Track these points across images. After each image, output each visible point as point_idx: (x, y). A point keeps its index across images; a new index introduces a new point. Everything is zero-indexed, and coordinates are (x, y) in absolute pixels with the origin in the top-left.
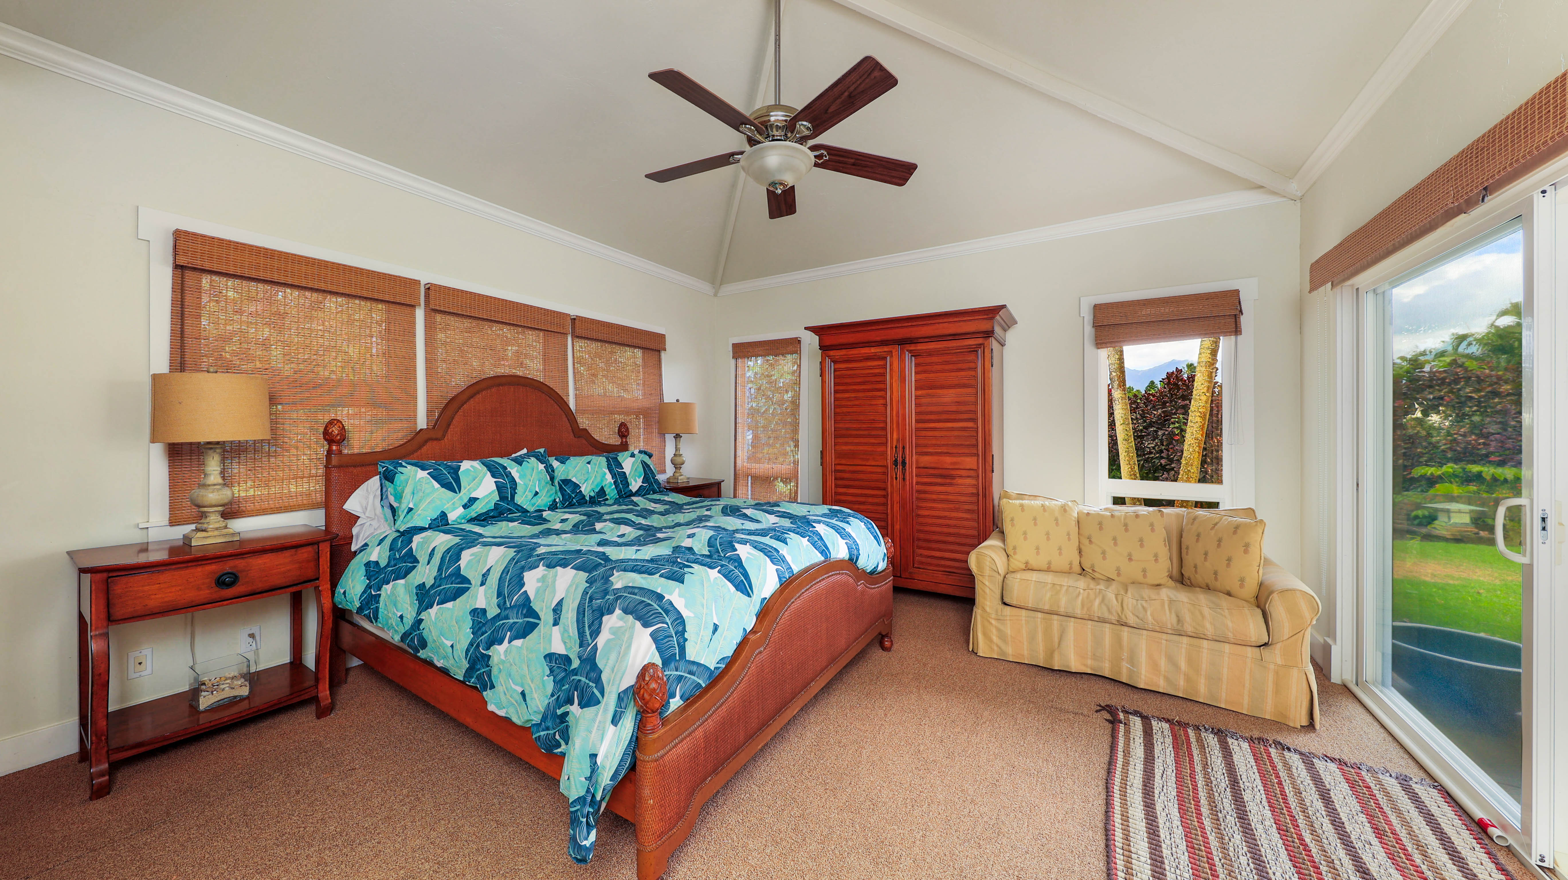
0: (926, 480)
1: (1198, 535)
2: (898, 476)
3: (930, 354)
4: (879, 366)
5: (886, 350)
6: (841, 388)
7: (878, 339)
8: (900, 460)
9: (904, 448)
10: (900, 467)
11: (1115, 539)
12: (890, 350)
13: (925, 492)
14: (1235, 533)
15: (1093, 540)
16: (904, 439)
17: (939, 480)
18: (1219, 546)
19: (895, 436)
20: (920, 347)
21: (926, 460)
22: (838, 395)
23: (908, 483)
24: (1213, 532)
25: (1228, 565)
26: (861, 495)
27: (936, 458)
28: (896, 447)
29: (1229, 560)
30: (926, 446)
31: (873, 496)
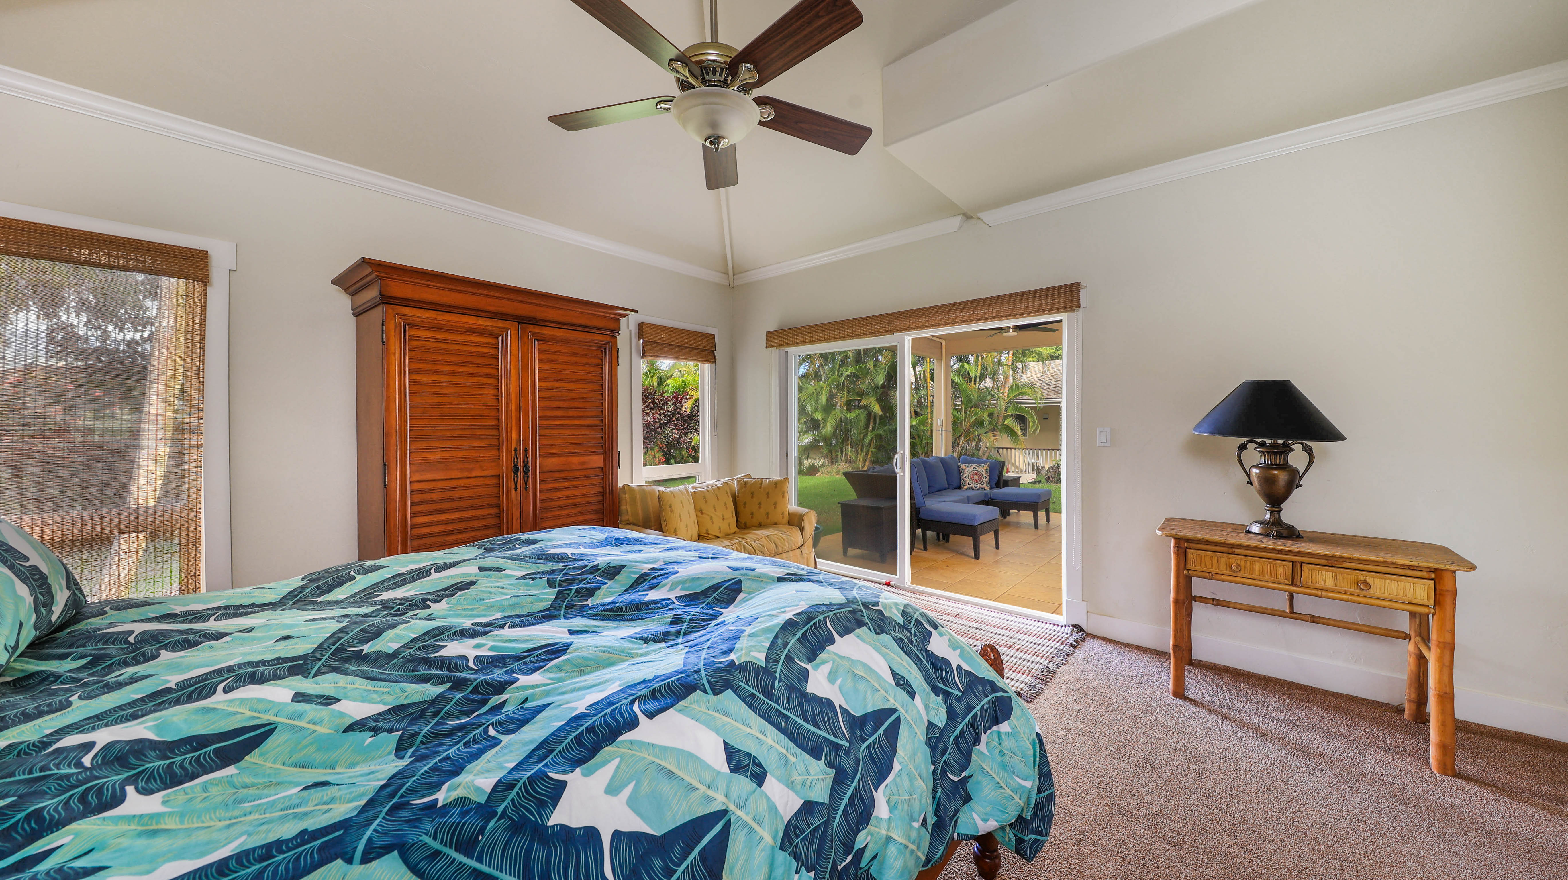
0: (551, 486)
1: (752, 493)
2: (518, 486)
3: (557, 341)
4: (488, 344)
5: (500, 325)
6: (421, 366)
7: (491, 309)
8: (521, 465)
9: (526, 450)
10: (521, 474)
11: (714, 507)
12: (507, 326)
13: (551, 500)
14: (776, 487)
15: (704, 511)
16: (526, 440)
17: (566, 484)
18: (768, 497)
19: (514, 436)
20: (547, 332)
21: (552, 462)
22: (416, 377)
23: (531, 492)
24: (762, 490)
25: (775, 507)
26: (460, 520)
27: (563, 459)
28: (515, 450)
29: (775, 504)
30: (552, 446)
31: (477, 518)
